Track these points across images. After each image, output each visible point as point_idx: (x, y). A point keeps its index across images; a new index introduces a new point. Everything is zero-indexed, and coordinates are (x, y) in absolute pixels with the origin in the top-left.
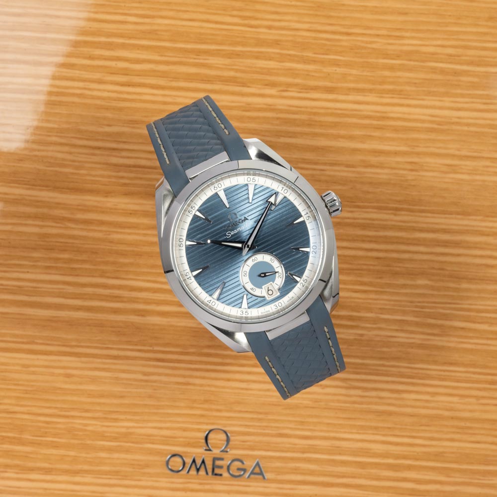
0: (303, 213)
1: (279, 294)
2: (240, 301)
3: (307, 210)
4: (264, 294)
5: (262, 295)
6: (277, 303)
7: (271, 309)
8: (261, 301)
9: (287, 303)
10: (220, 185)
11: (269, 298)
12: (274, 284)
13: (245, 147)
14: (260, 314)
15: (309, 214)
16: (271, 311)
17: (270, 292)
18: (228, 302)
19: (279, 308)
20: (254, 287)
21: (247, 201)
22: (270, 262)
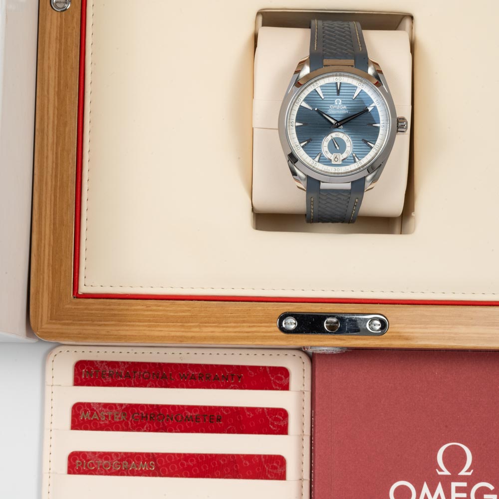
0: (381, 122)
1: (341, 163)
2: (316, 155)
3: (385, 122)
4: (332, 158)
5: (331, 159)
6: (336, 168)
7: (331, 169)
8: (328, 162)
9: (343, 171)
10: (340, 79)
11: (333, 163)
12: (341, 156)
13: (368, 63)
14: (323, 170)
15: (385, 125)
16: (331, 171)
17: (336, 160)
18: (308, 152)
19: (336, 172)
20: (328, 151)
21: (351, 97)
22: (346, 141)
